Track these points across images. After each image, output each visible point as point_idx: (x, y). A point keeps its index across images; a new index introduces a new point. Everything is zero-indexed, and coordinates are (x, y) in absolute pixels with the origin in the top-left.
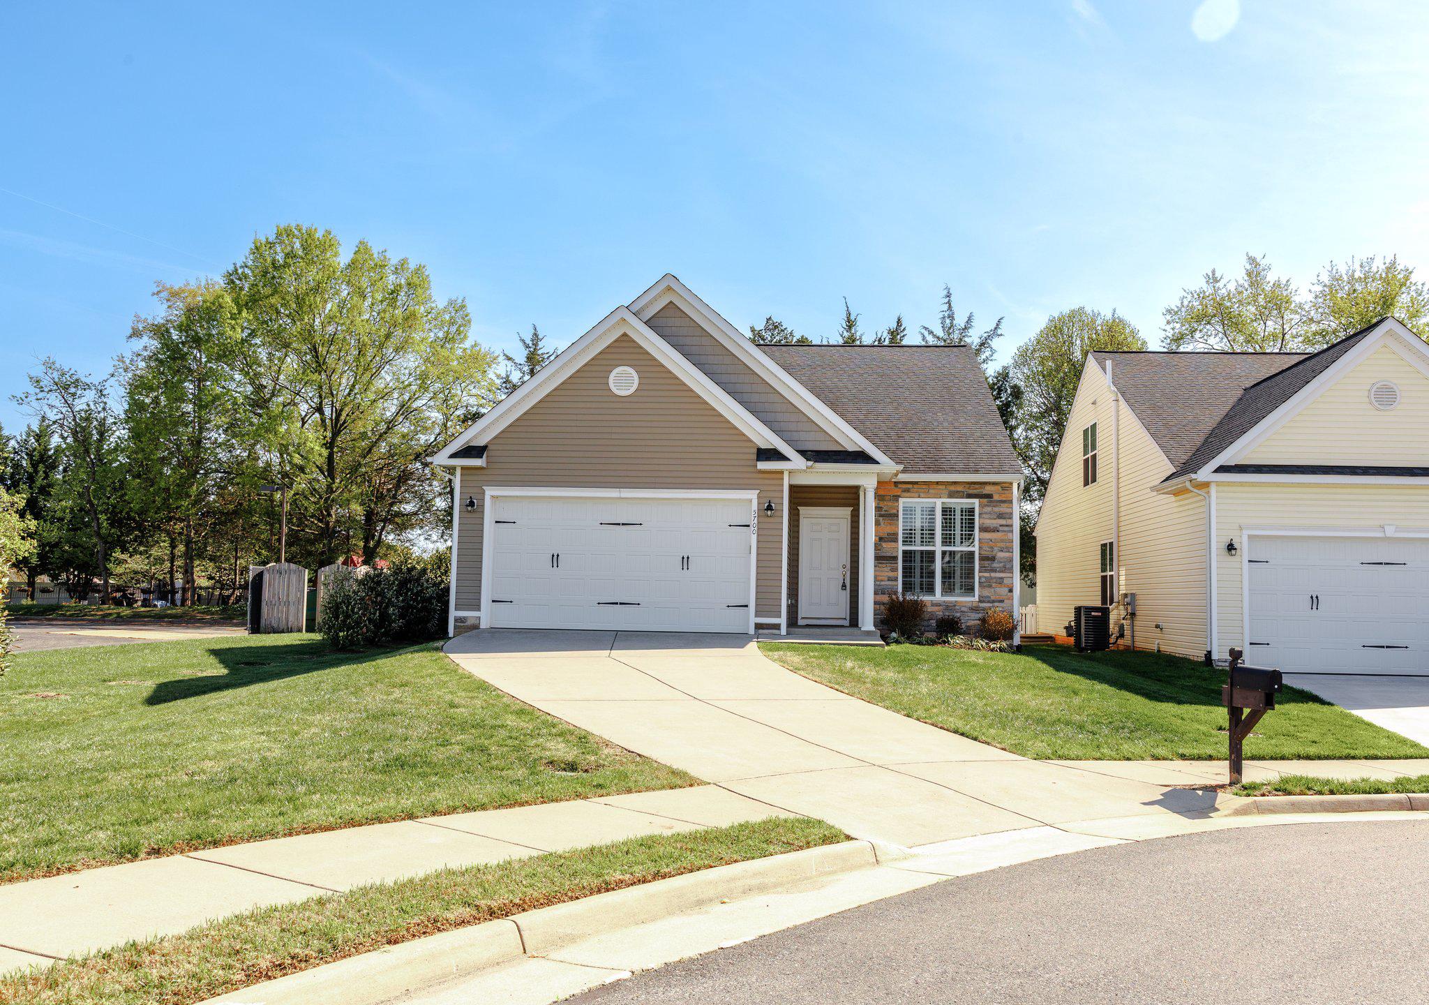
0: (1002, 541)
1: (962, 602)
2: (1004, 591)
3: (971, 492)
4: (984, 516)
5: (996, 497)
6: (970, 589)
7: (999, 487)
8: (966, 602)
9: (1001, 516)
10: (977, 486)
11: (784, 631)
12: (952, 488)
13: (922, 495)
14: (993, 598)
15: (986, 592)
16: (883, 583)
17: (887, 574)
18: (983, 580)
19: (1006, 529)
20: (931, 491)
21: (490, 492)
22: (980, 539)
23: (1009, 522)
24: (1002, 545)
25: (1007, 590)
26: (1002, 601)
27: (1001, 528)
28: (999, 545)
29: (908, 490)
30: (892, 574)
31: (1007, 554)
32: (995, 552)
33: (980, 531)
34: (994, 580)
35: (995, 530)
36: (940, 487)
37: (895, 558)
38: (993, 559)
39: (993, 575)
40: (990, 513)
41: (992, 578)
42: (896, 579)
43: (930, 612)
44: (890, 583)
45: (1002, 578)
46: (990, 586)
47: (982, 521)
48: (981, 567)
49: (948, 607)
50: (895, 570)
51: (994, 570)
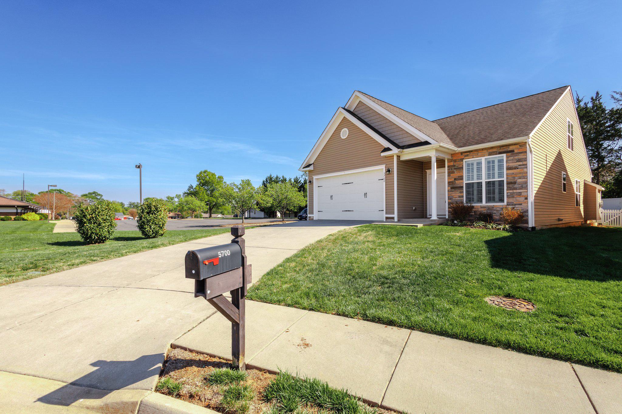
0: (520, 173)
1: (497, 205)
2: (522, 199)
3: (501, 151)
4: (509, 162)
5: (516, 151)
6: (502, 200)
7: (518, 146)
8: (499, 205)
9: (519, 160)
10: (504, 147)
11: (396, 220)
12: (491, 151)
13: (474, 156)
14: (515, 203)
15: (511, 200)
16: (456, 199)
17: (458, 194)
18: (509, 194)
19: (523, 167)
20: (479, 154)
21: (315, 177)
22: (507, 174)
23: (524, 163)
24: (520, 175)
25: (524, 198)
26: (521, 204)
27: (519, 167)
28: (518, 175)
29: (467, 156)
30: (460, 194)
31: (524, 180)
32: (515, 180)
33: (507, 170)
34: (516, 194)
35: (516, 168)
36: (484, 151)
37: (462, 187)
38: (515, 183)
39: (515, 191)
40: (512, 160)
41: (514, 193)
42: (463, 197)
43: (480, 211)
44: (460, 198)
45: (521, 193)
46: (513, 197)
47: (508, 164)
48: (507, 188)
49: (489, 208)
50: (463, 192)
51: (516, 189)
